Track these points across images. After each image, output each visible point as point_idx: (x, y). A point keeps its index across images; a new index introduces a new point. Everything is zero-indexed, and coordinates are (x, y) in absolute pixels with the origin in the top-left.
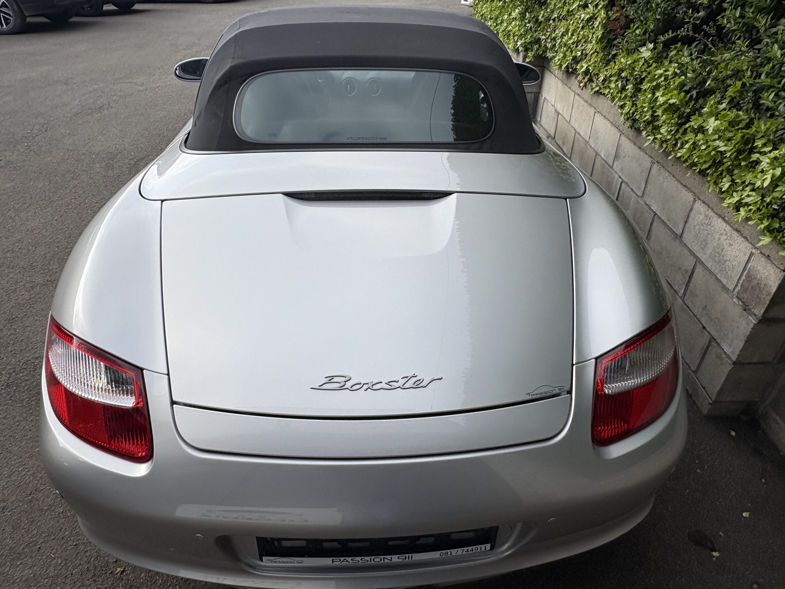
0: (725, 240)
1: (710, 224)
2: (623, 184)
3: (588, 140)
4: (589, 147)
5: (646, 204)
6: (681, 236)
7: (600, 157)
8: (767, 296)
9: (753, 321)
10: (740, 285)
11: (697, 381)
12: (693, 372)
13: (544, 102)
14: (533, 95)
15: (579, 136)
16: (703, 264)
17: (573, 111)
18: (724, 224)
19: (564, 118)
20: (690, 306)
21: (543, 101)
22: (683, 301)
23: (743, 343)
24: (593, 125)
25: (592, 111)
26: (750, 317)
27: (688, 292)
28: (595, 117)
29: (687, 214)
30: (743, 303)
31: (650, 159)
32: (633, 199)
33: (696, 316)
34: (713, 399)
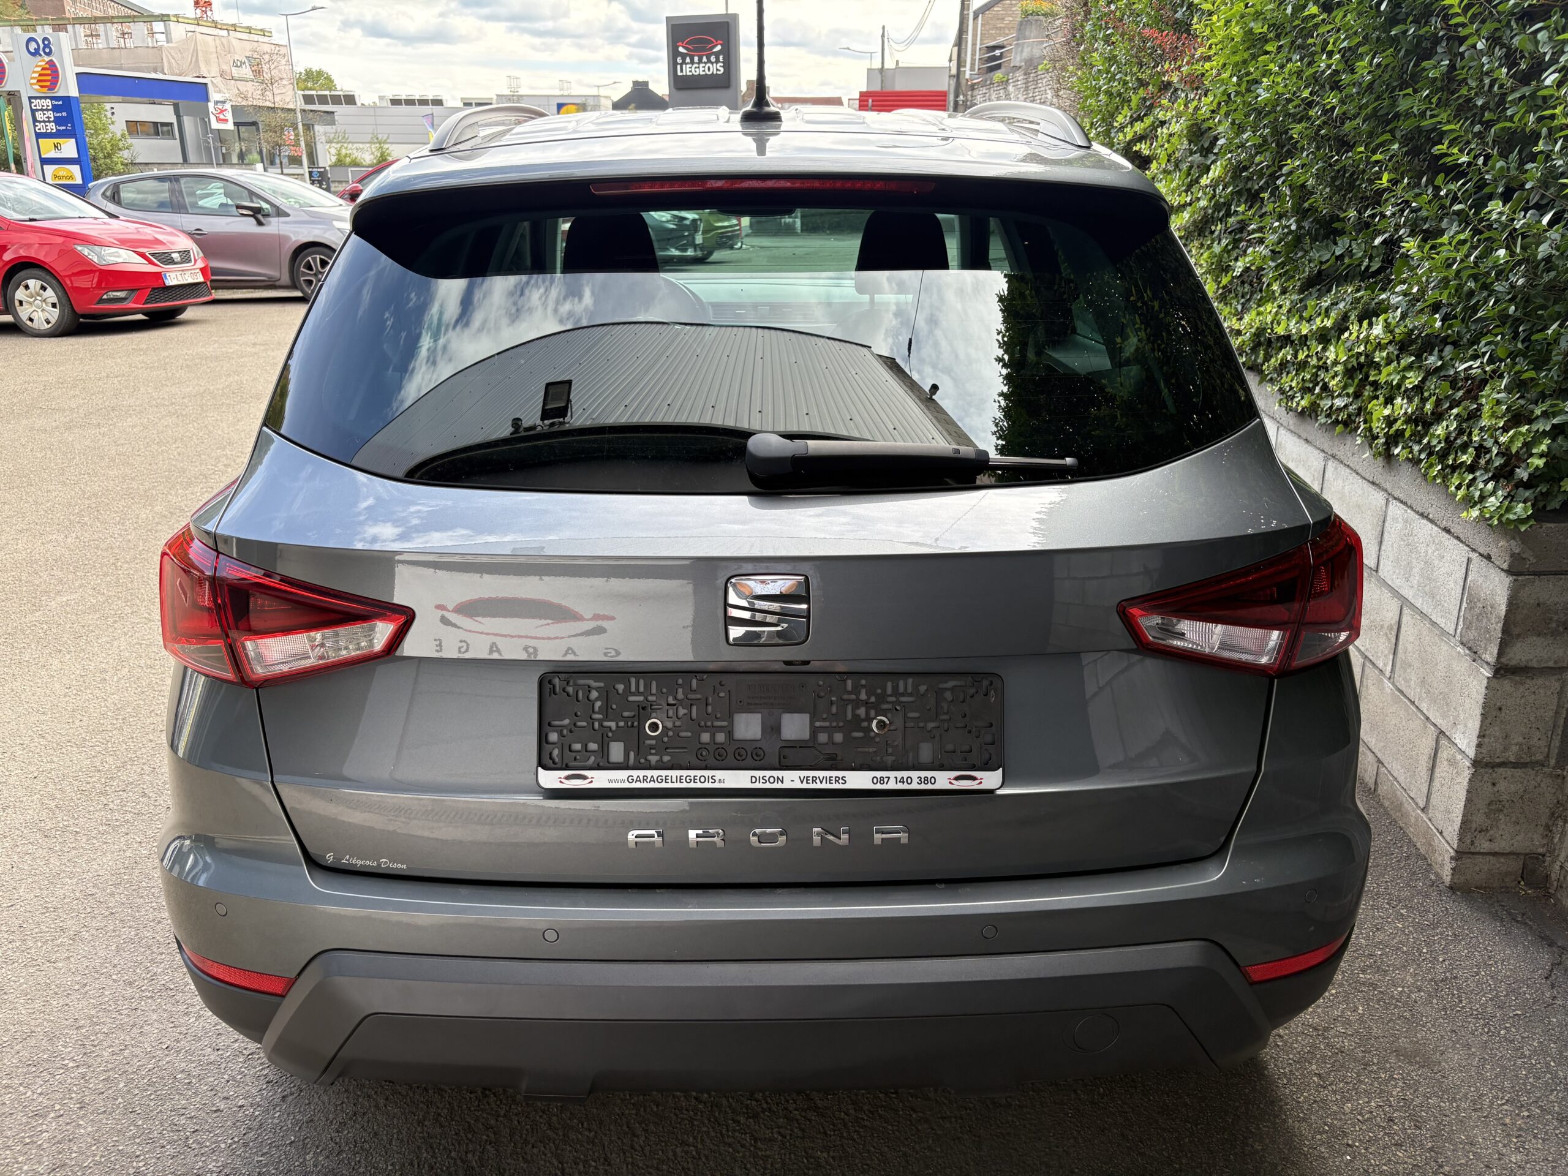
0: (1434, 552)
1: (1412, 535)
6: (1377, 571)
8: (1497, 623)
9: (1487, 673)
10: (1461, 620)
11: (1431, 825)
12: (1423, 810)
16: (1413, 606)
18: (1430, 525)
20: (1404, 690)
22: (1393, 684)
23: (1479, 718)
26: (1482, 670)
27: (1398, 665)
29: (1380, 528)
30: (1470, 649)
31: (1322, 455)
33: (1414, 703)
34: (1455, 847)
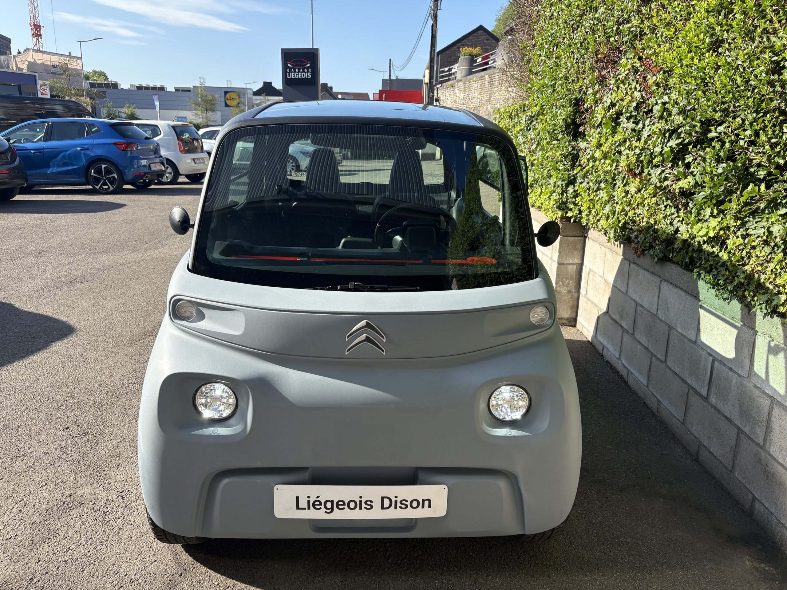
2: (716, 363)
3: (655, 312)
4: (658, 321)
5: (755, 386)
7: (675, 332)
13: (589, 273)
14: (575, 266)
15: (642, 309)
17: (630, 282)
19: (619, 289)
21: (587, 272)
24: (661, 295)
25: (657, 280)
28: (662, 287)
32: (734, 381)
